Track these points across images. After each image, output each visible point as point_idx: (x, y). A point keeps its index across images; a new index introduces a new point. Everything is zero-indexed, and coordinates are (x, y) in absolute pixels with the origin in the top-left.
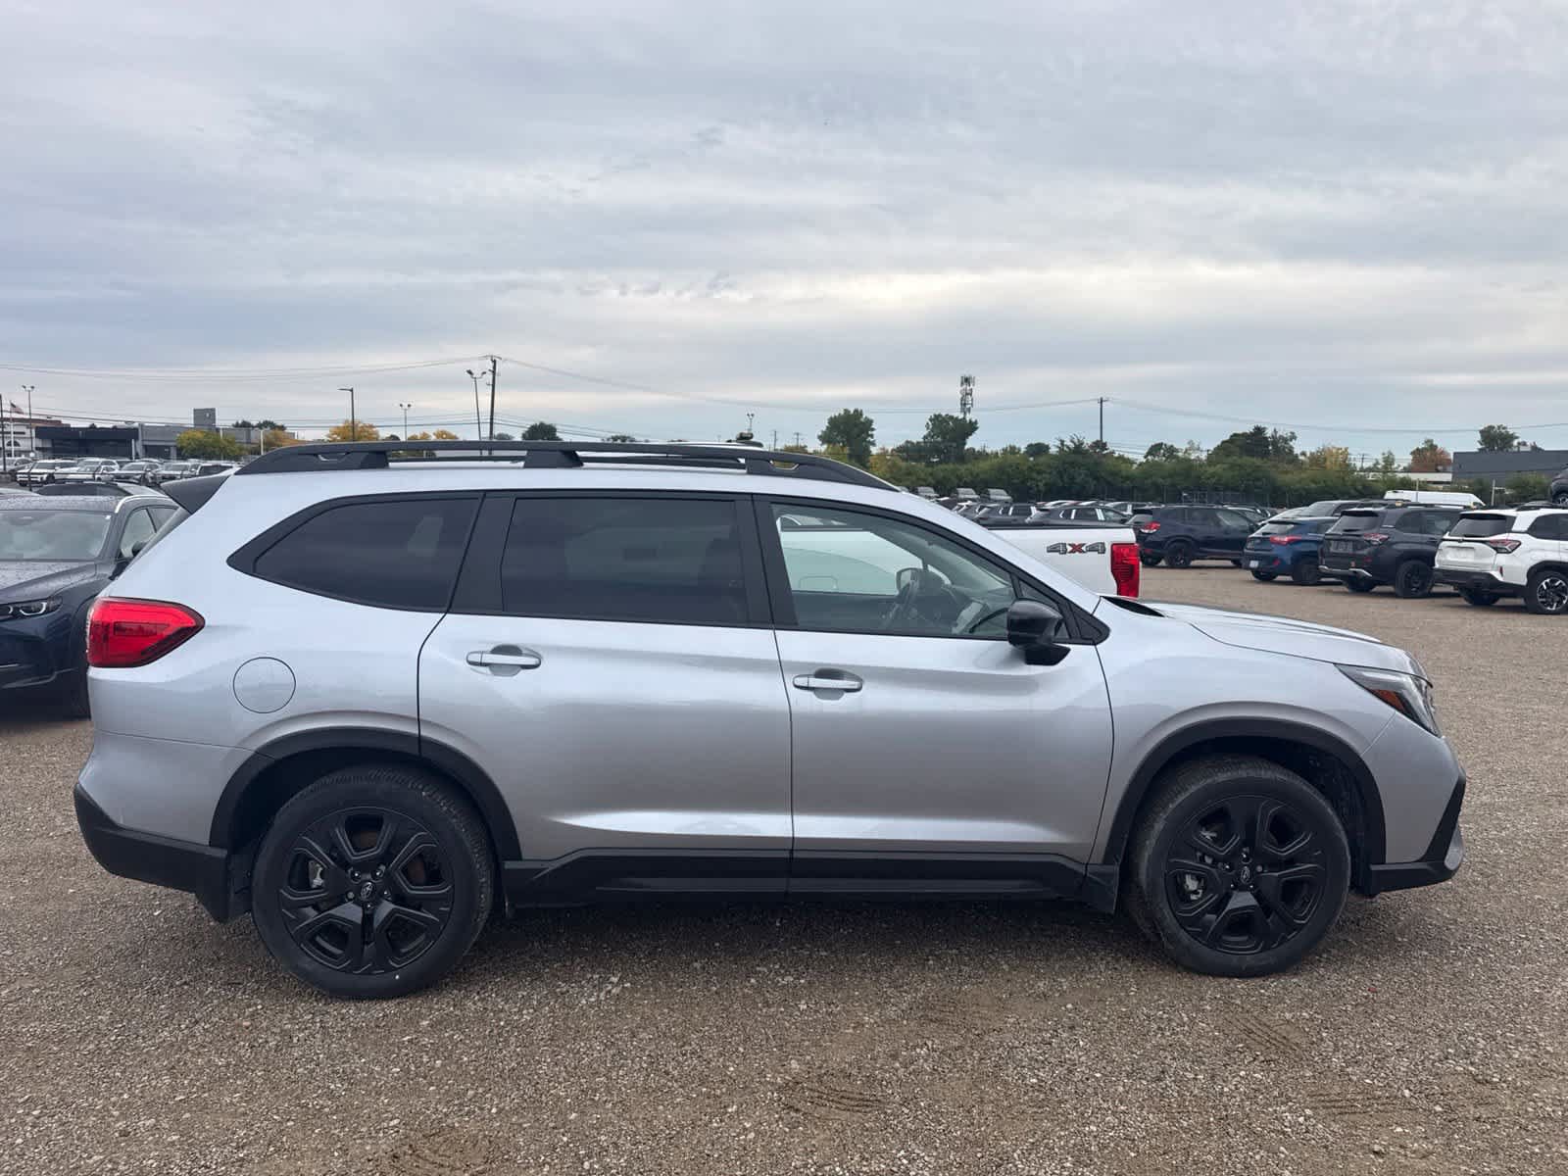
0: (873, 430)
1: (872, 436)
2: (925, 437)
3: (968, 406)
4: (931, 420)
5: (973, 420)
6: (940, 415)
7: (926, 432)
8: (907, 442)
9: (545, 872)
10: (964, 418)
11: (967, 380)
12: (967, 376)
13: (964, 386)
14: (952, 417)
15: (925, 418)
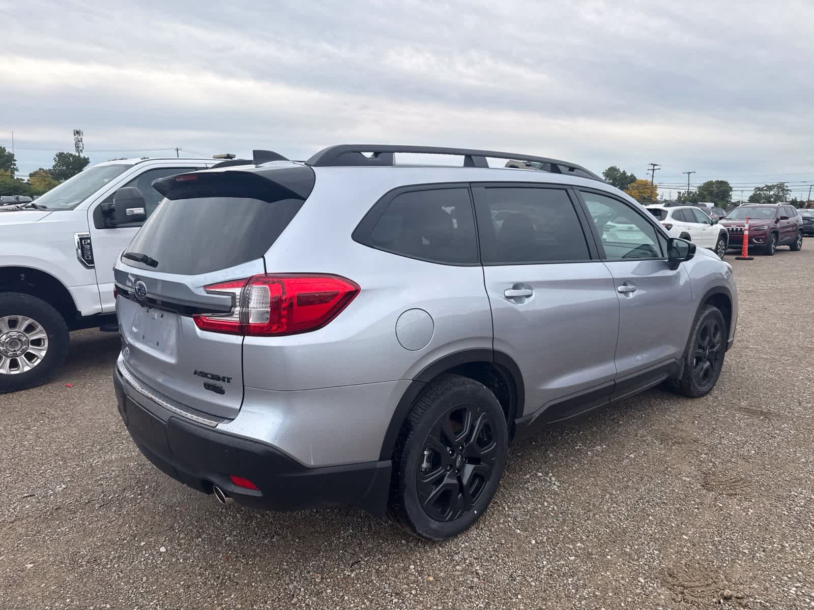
0: (15, 160)
1: (15, 165)
2: (54, 167)
3: (81, 148)
4: (57, 156)
5: (86, 157)
6: (63, 153)
7: (54, 163)
8: (40, 169)
9: (532, 421)
10: (79, 156)
11: (77, 133)
12: (78, 130)
13: (76, 136)
14: (71, 155)
15: (54, 154)
